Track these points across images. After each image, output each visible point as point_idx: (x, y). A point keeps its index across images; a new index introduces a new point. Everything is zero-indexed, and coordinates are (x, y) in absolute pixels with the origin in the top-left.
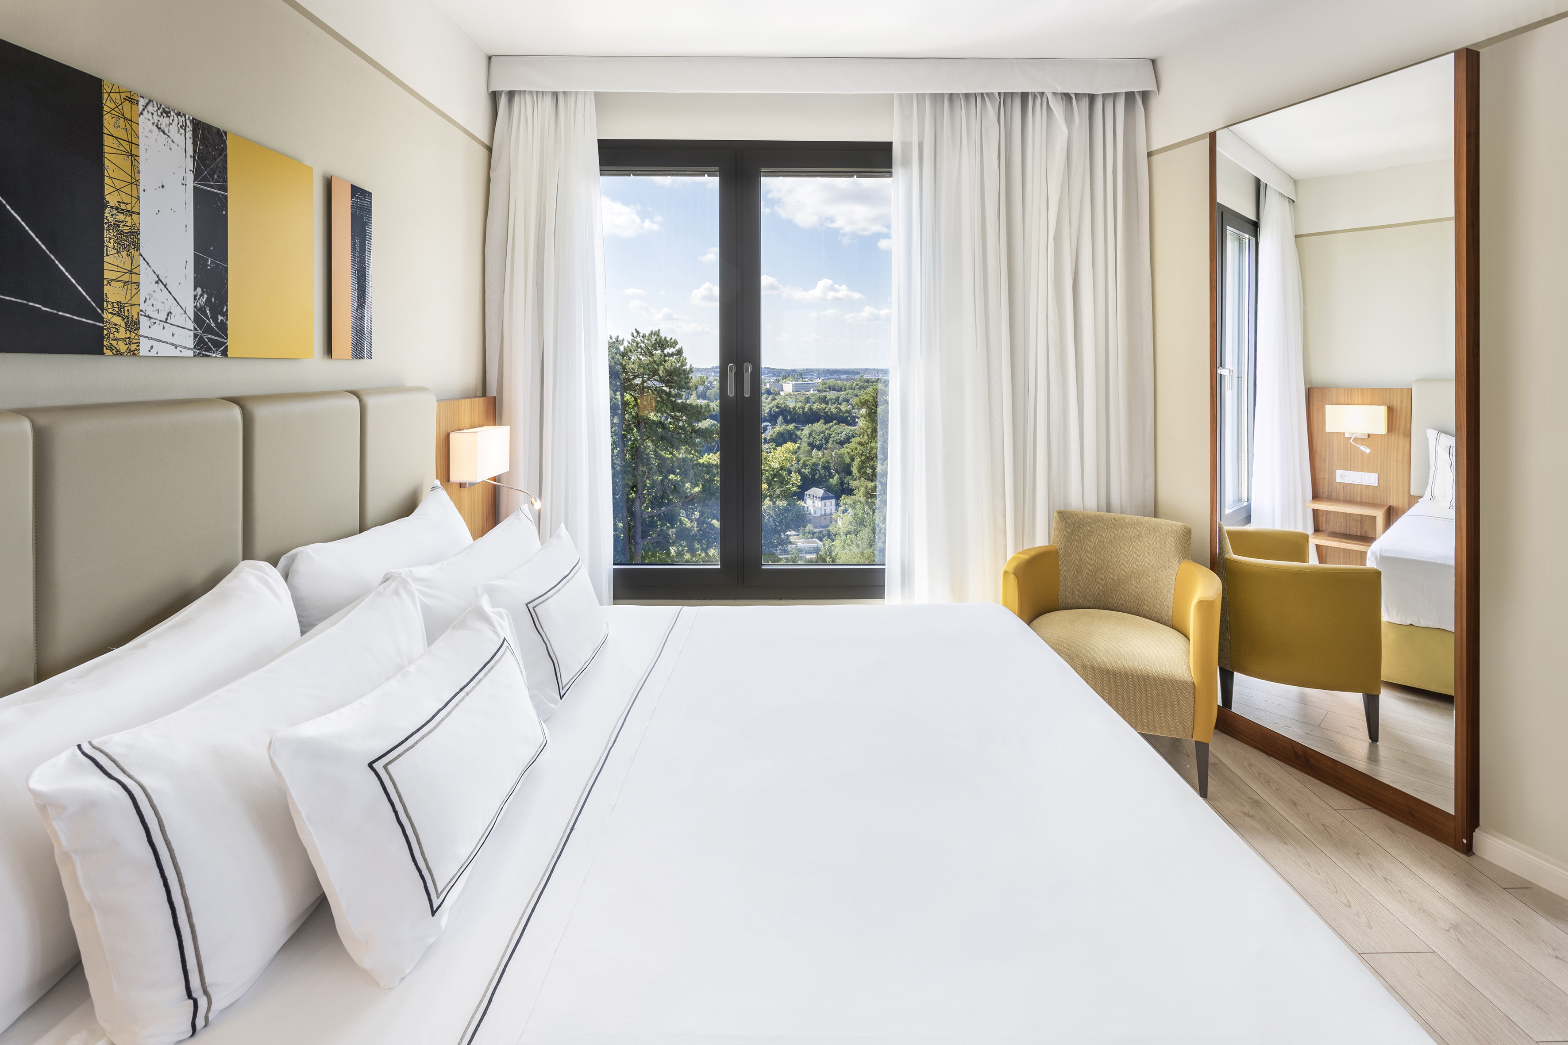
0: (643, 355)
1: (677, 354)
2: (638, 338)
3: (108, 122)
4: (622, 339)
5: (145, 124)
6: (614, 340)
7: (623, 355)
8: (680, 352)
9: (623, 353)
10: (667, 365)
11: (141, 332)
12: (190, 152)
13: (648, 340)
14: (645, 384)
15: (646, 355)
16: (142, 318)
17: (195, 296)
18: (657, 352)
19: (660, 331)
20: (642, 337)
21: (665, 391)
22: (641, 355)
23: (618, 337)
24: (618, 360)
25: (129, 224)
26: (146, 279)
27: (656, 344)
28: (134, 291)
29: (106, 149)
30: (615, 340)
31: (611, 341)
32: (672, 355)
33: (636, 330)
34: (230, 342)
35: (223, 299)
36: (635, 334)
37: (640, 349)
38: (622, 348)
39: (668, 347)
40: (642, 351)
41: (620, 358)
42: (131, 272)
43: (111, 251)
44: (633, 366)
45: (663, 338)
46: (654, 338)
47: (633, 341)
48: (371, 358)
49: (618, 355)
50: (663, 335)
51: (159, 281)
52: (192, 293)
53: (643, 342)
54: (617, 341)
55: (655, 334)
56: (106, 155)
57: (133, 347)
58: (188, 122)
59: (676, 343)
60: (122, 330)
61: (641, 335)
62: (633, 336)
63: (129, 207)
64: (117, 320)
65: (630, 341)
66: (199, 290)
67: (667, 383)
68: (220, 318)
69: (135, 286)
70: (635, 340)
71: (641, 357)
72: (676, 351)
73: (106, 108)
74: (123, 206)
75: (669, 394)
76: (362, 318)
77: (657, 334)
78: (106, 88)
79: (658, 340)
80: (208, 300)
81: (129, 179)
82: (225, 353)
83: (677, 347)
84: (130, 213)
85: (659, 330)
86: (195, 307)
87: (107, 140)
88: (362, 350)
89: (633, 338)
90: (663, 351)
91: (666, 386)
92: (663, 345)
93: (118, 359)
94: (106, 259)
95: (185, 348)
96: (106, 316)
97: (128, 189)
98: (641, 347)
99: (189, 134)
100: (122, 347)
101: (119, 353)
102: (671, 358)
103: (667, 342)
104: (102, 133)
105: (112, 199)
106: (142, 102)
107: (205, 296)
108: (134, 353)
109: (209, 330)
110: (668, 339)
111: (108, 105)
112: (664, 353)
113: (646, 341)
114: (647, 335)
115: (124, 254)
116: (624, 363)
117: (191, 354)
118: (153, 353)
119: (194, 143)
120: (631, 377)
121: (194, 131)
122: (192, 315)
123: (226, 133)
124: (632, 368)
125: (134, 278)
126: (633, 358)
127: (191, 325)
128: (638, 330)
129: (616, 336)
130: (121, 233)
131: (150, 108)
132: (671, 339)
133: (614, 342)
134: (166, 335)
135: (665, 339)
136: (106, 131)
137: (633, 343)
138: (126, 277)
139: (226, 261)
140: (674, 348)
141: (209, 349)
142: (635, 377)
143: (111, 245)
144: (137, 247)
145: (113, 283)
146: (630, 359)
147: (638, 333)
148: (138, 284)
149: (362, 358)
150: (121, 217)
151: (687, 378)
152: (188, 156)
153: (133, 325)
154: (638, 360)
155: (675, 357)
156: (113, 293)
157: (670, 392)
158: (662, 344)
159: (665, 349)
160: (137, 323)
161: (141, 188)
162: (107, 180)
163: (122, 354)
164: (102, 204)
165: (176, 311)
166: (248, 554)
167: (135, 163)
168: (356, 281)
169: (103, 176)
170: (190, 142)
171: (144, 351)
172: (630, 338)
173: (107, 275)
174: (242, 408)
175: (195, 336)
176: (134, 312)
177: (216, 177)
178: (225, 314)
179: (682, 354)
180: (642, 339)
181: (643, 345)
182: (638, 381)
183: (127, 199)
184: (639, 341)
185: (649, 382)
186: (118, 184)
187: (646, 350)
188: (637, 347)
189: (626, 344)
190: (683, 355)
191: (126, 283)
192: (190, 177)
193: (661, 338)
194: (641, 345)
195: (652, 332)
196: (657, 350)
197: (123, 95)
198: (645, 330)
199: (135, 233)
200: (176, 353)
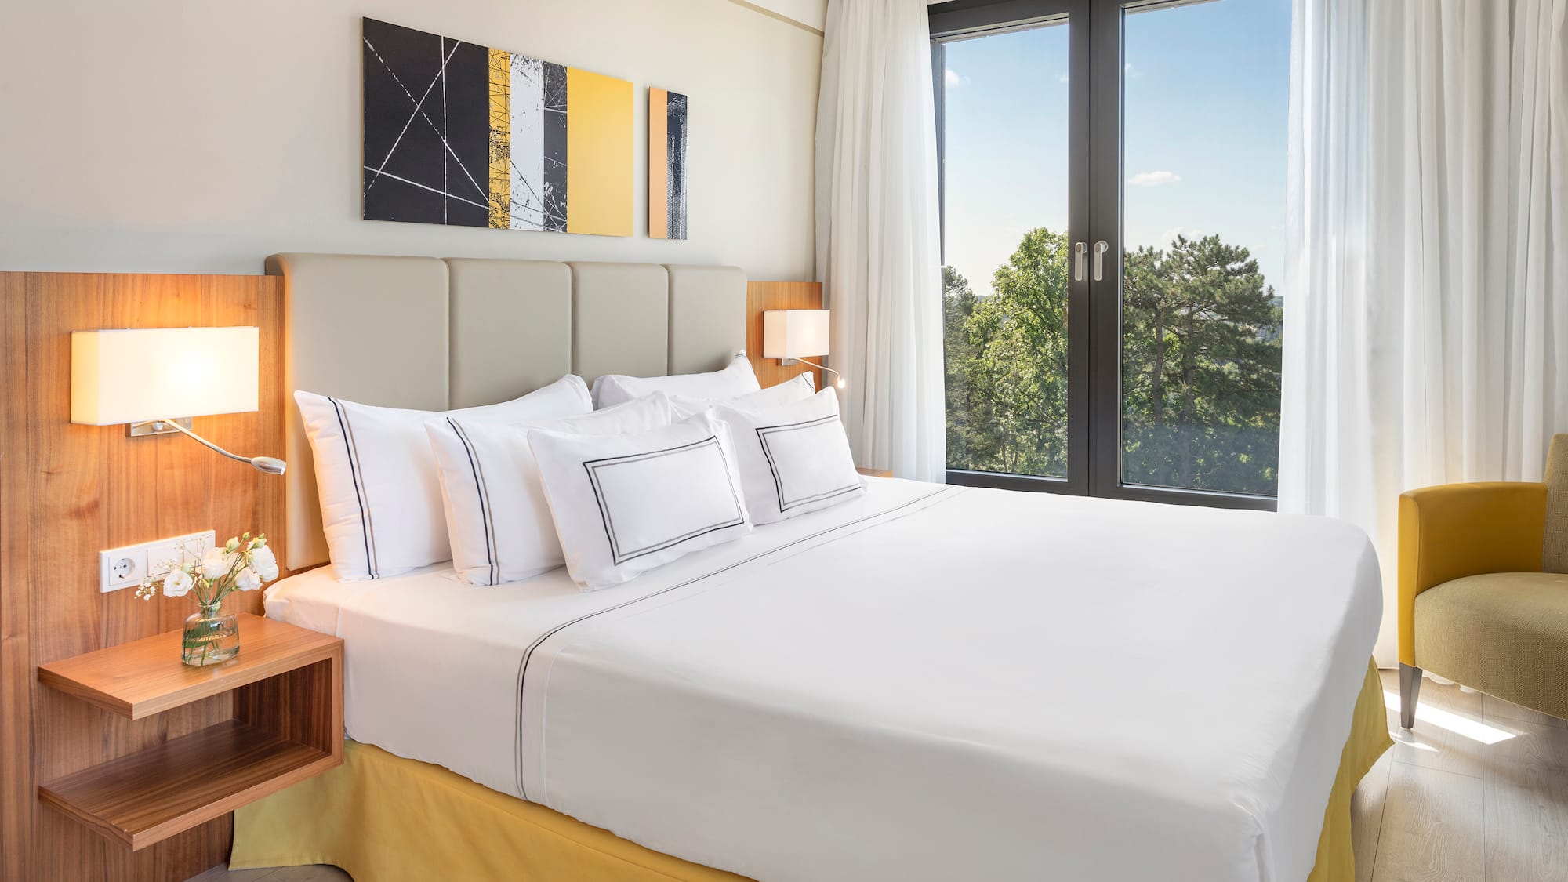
0: (1192, 274)
1: (1248, 271)
2: (1183, 249)
3: (492, 74)
4: (1159, 251)
5: (514, 72)
6: (1145, 252)
7: (1159, 274)
8: (1252, 268)
9: (1158, 271)
10: (1229, 287)
11: (511, 213)
12: (542, 86)
13: (1199, 251)
14: (1195, 317)
15: (1197, 273)
16: (511, 204)
17: (545, 188)
18: (1215, 269)
19: (1220, 237)
20: (1190, 247)
21: (1228, 327)
22: (1188, 273)
23: (1152, 248)
24: (1151, 281)
25: (504, 141)
26: (514, 176)
27: (1211, 256)
28: (507, 186)
29: (491, 93)
30: (1147, 253)
31: (1141, 255)
32: (1240, 272)
33: (1179, 237)
34: (568, 222)
35: (564, 190)
36: (1178, 243)
37: (1186, 265)
38: (1157, 264)
39: (1233, 260)
40: (1191, 268)
41: (1153, 278)
42: (505, 173)
43: (493, 160)
44: (1173, 290)
45: (1223, 247)
46: (1209, 247)
47: (1175, 253)
48: (686, 239)
49: (1151, 274)
50: (1223, 243)
51: (522, 178)
52: (543, 186)
53: (1192, 254)
54: (1151, 254)
55: (1210, 241)
56: (491, 97)
57: (506, 223)
58: (541, 65)
59: (1245, 254)
60: (500, 211)
61: (1188, 243)
62: (1175, 246)
63: (504, 130)
64: (497, 205)
65: (1171, 253)
66: (547, 183)
67: (1233, 315)
68: (562, 204)
69: (507, 182)
70: (1177, 252)
71: (1188, 277)
72: (1246, 265)
73: (490, 66)
74: (500, 129)
75: (1234, 331)
76: (678, 204)
77: (1215, 240)
78: (491, 53)
79: (1215, 251)
80: (553, 191)
81: (504, 111)
82: (565, 230)
83: (1248, 260)
84: (505, 133)
85: (1217, 236)
86: (545, 196)
87: (491, 87)
88: (677, 232)
89: (1174, 249)
90: (1225, 267)
91: (1229, 320)
92: (1223, 258)
93: (498, 231)
94: (490, 165)
95: (538, 225)
96: (491, 202)
97: (503, 118)
98: (1188, 262)
99: (542, 73)
100: (500, 223)
101: (498, 227)
102: (1238, 277)
103: (1231, 252)
104: (488, 83)
105: (494, 125)
106: (512, 57)
107: (552, 188)
108: (506, 227)
109: (554, 212)
110: (1233, 248)
111: (492, 63)
112: (1226, 270)
113: (1196, 253)
114: (1198, 243)
115: (501, 161)
116: (1160, 285)
117: (542, 229)
118: (518, 228)
119: (545, 80)
120: (1174, 306)
121: (545, 70)
122: (543, 202)
123: (566, 68)
124: (1173, 294)
125: (507, 177)
126: (1176, 278)
127: (542, 209)
128: (1183, 236)
129: (1149, 247)
130: (499, 147)
131: (517, 61)
132: (1237, 248)
133: (1146, 256)
134: (525, 216)
135: (1227, 248)
136: (490, 81)
137: (1175, 257)
138: (502, 177)
139: (566, 163)
140: (1243, 261)
141: (554, 227)
142: (1180, 306)
143: (493, 156)
144: (508, 156)
145: (494, 181)
146: (1171, 279)
147: (1183, 241)
148: (509, 181)
149: (677, 238)
150: (499, 137)
151: (1264, 306)
152: (541, 88)
153: (506, 209)
154: (1182, 281)
155: (1245, 275)
156: (494, 187)
157: (1236, 327)
158: (1223, 255)
159: (1227, 263)
160: (508, 207)
161: (511, 116)
162: (491, 113)
163: (499, 228)
164: (488, 129)
165: (533, 199)
166: (574, 371)
167: (508, 99)
168: (671, 173)
169: (489, 110)
170: (542, 78)
171: (512, 227)
172: (1170, 249)
173: (491, 175)
174: (572, 268)
175: (545, 216)
176: (507, 199)
177: (559, 101)
178: (565, 201)
179: (1256, 271)
180: (1190, 250)
181: (1191, 258)
182: (1184, 312)
183: (503, 124)
184: (1184, 252)
185: (1202, 313)
186: (497, 116)
187: (1197, 266)
188: (1182, 262)
189: (1165, 258)
190: (1259, 272)
191: (502, 180)
192: (542, 103)
193: (1220, 247)
194: (1189, 258)
195: (1205, 239)
196: (1214, 266)
197: (501, 55)
198: (1194, 236)
199: (507, 147)
200: (532, 228)
